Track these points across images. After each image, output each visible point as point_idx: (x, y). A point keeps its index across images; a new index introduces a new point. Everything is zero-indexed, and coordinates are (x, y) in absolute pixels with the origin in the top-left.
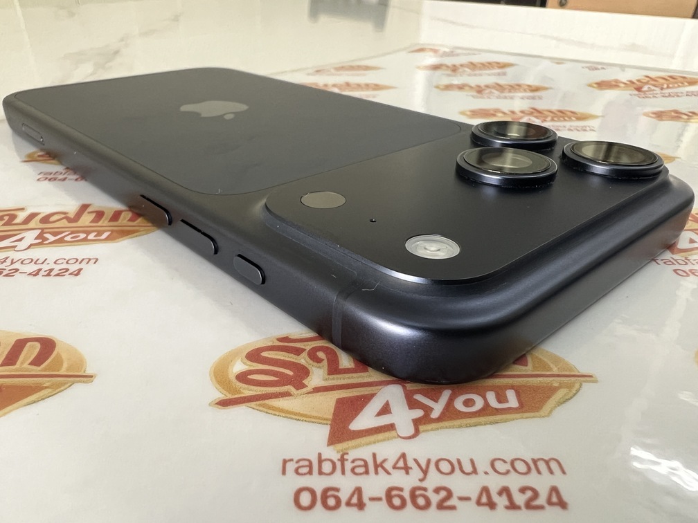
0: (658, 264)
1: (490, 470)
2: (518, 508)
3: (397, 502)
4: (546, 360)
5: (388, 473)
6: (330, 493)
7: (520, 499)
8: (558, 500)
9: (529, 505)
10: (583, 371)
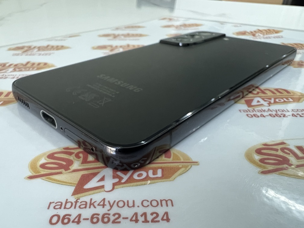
0: (241, 112)
1: (141, 206)
2: (148, 222)
3: (95, 220)
4: (179, 155)
5: (95, 207)
6: (67, 217)
7: (150, 218)
8: (167, 218)
9: (153, 221)
10: (194, 160)
